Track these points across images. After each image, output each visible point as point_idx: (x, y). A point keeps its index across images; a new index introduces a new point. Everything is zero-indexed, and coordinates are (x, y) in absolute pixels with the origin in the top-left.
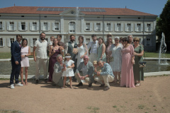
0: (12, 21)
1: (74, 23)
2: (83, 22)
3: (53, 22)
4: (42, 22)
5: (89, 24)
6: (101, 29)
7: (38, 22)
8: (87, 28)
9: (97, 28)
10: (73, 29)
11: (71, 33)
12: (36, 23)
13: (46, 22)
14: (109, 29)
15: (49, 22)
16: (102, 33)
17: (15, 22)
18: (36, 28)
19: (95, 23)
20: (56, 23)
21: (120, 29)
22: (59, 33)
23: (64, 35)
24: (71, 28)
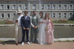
0: (2, 4)
1: (35, 5)
2: (40, 5)
3: (24, 5)
4: (18, 5)
5: (43, 6)
6: (50, 8)
7: (16, 5)
8: (42, 8)
9: (47, 8)
10: (35, 8)
11: (34, 10)
12: (15, 5)
13: (20, 5)
14: (55, 8)
15: (22, 5)
16: (50, 10)
17: (4, 5)
18: (15, 8)
19: (47, 5)
20: (25, 5)
21: (60, 8)
22: (27, 11)
23: (30, 12)
24: (34, 8)
